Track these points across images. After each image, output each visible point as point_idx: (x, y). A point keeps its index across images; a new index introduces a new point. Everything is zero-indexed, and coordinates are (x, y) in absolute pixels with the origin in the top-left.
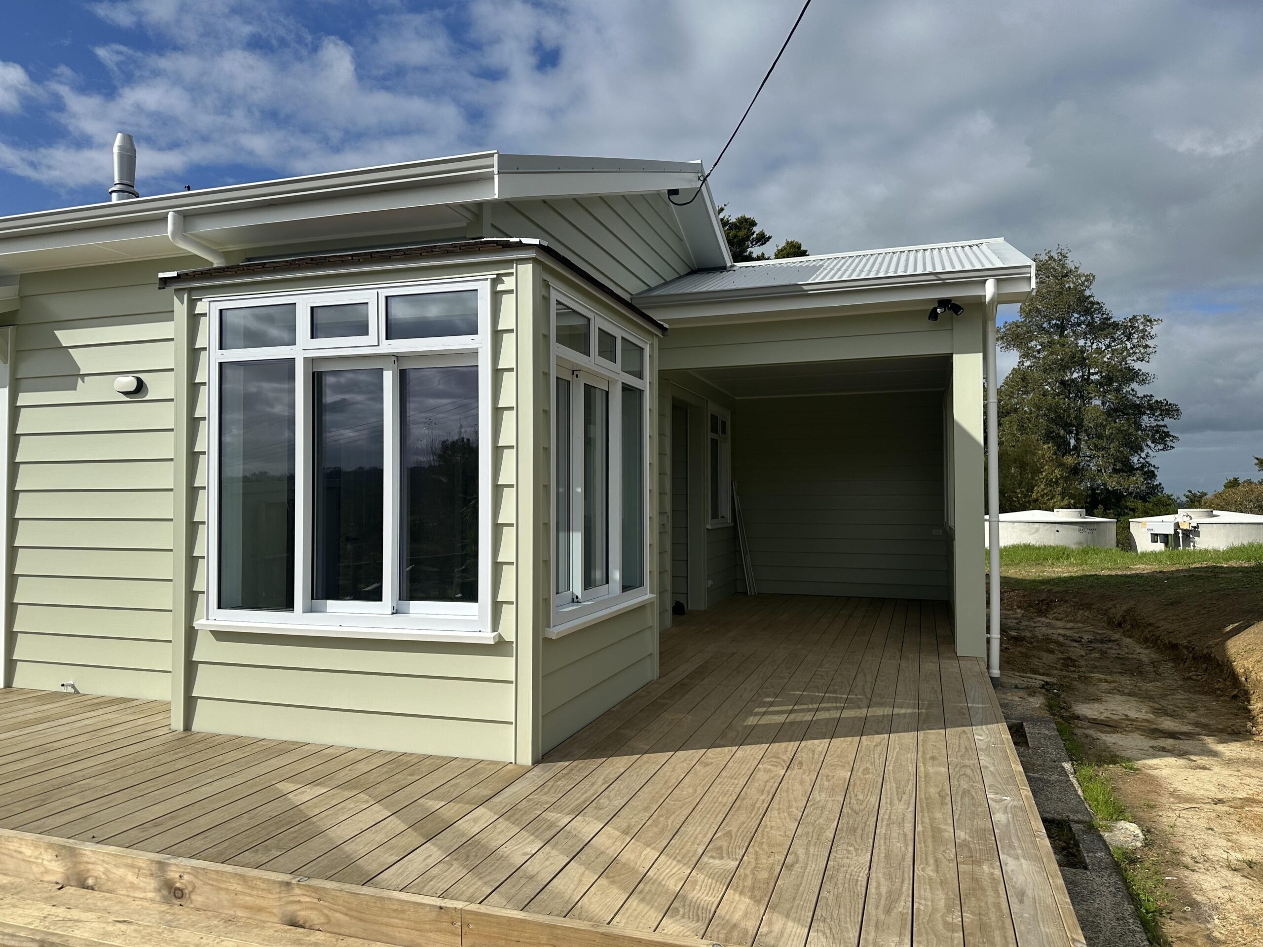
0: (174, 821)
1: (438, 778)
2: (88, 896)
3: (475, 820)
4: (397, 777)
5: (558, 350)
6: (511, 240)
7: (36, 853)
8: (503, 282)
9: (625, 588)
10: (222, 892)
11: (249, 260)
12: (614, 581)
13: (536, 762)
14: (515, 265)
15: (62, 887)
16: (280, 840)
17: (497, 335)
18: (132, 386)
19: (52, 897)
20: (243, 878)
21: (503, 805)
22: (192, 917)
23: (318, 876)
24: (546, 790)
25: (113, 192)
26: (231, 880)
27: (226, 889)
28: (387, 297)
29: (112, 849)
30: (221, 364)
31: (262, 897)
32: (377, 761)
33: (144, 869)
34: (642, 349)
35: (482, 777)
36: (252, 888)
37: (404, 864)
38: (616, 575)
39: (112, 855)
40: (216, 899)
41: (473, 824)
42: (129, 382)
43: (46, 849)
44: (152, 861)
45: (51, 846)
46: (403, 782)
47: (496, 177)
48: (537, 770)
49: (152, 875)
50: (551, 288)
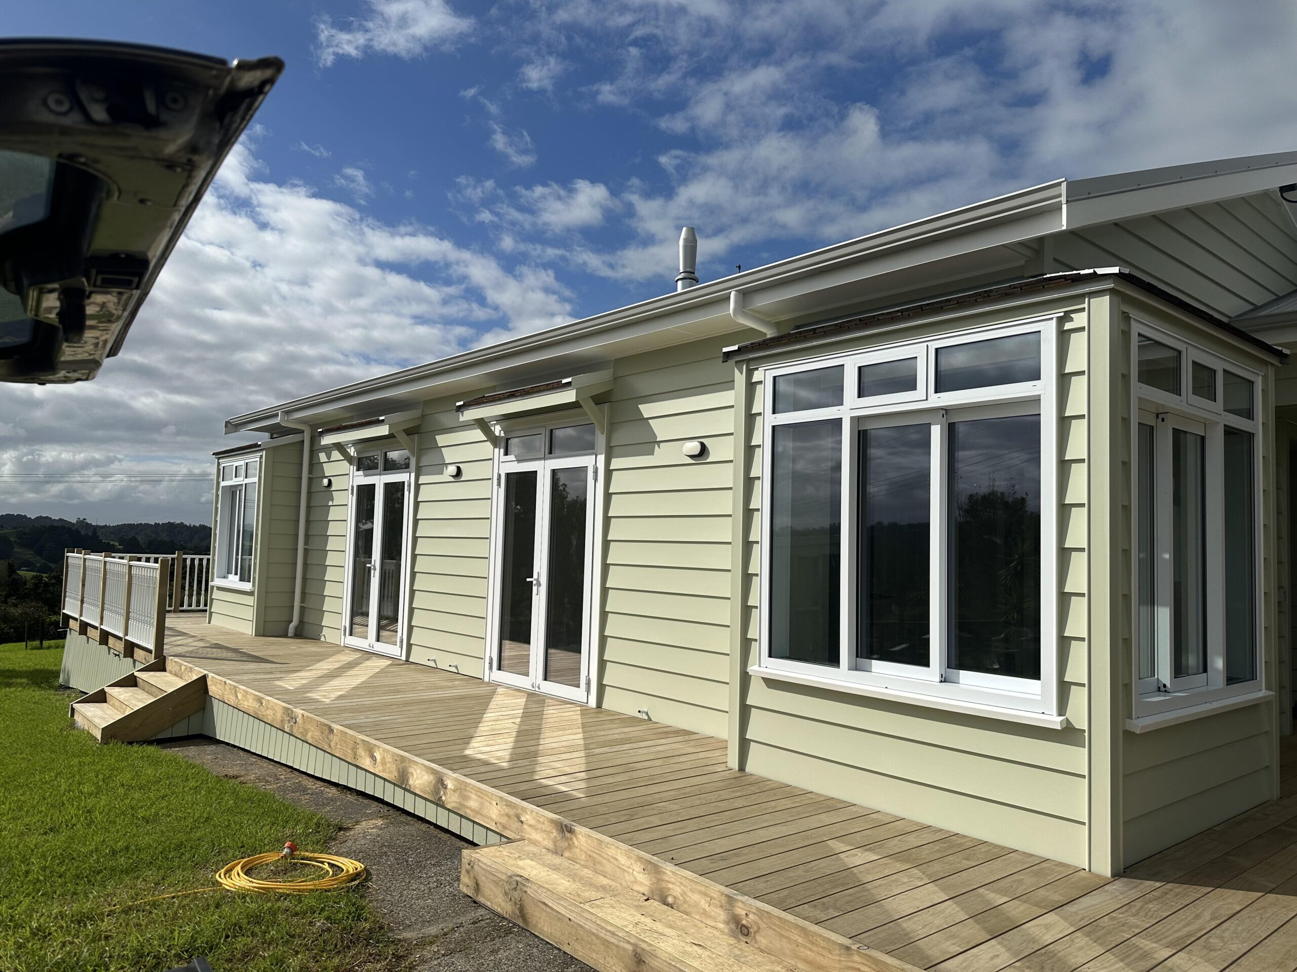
0: (738, 859)
1: (997, 869)
2: (669, 913)
3: (1048, 927)
4: (950, 858)
5: (1140, 390)
6: (1082, 272)
7: (628, 863)
8: (1072, 320)
9: (1231, 680)
10: (785, 940)
11: (798, 327)
12: (1216, 670)
13: (1117, 874)
14: (1087, 300)
15: (648, 900)
16: (836, 900)
17: (1064, 380)
18: (697, 452)
19: (640, 906)
20: (804, 930)
21: (1080, 917)
22: (757, 957)
23: (878, 948)
24: (1134, 910)
25: (678, 280)
26: (793, 931)
27: (789, 938)
28: (937, 350)
29: (688, 873)
30: (774, 427)
31: (822, 955)
32: (928, 837)
33: (714, 899)
34: (1251, 383)
35: (1050, 879)
36: (813, 943)
37: (968, 958)
38: (1218, 663)
39: (689, 879)
40: (778, 946)
41: (1045, 931)
42: (693, 447)
43: (636, 861)
44: (722, 894)
45: (640, 859)
46: (959, 865)
47: (1064, 207)
48: (1119, 884)
49: (722, 906)
50: (1132, 320)
